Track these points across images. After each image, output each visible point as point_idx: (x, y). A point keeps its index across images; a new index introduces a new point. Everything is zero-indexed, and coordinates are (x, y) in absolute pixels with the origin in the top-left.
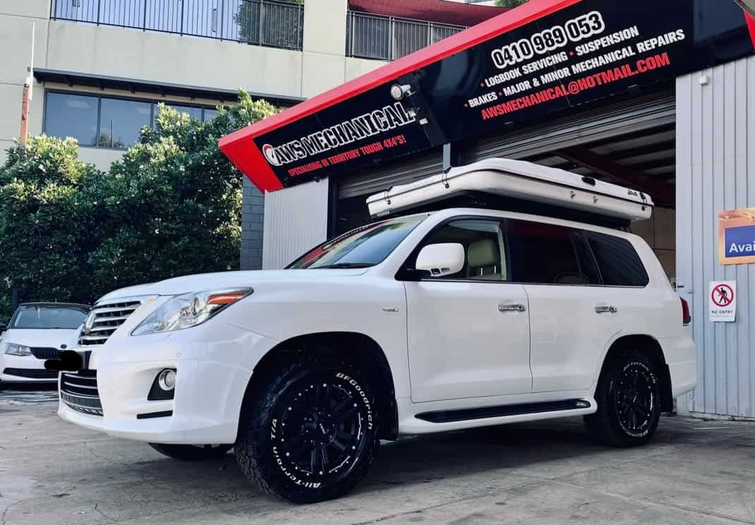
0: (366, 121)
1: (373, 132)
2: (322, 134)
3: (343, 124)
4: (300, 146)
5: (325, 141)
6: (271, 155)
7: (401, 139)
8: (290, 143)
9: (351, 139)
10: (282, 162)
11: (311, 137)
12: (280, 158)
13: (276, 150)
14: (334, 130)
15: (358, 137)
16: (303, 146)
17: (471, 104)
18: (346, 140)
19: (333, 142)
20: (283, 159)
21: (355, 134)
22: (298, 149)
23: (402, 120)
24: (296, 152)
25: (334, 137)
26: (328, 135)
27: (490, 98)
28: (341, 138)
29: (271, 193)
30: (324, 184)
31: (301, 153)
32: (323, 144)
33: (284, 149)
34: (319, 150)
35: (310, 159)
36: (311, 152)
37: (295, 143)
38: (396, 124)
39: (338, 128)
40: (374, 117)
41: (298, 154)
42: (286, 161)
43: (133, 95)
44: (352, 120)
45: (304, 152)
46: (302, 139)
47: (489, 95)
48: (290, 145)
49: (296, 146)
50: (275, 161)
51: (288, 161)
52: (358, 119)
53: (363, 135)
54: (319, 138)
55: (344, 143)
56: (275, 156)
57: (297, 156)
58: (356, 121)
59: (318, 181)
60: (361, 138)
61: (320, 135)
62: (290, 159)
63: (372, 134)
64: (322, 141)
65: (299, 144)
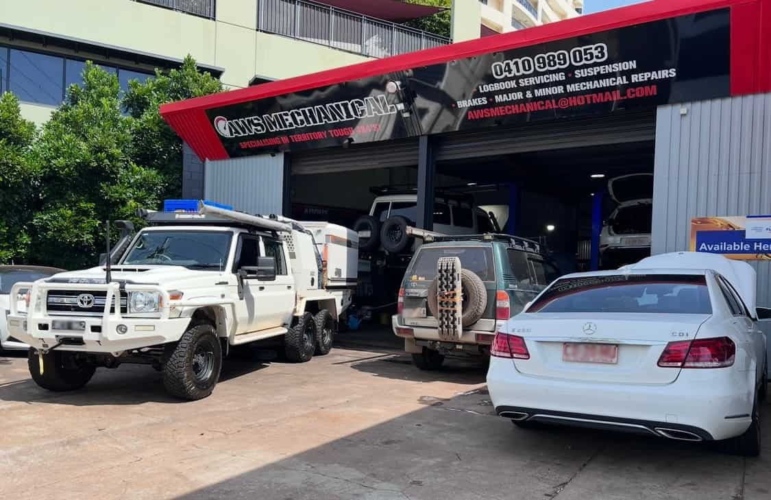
0: (342, 108)
1: (347, 117)
2: (289, 113)
3: (315, 107)
4: (261, 122)
5: (291, 120)
6: (223, 127)
7: (377, 127)
9: (321, 121)
10: (235, 135)
11: (276, 116)
12: (233, 131)
13: (230, 123)
14: (304, 112)
15: (329, 120)
16: (264, 122)
17: (459, 105)
18: (315, 122)
19: (299, 122)
20: (237, 132)
21: (326, 117)
22: (256, 125)
24: (253, 127)
25: (302, 117)
26: (296, 115)
27: (479, 102)
28: (310, 119)
29: (212, 162)
30: (280, 159)
31: (259, 128)
32: (287, 123)
33: (240, 123)
34: (281, 127)
35: (268, 135)
36: (272, 129)
37: (255, 119)
38: (375, 114)
39: (310, 111)
40: (352, 104)
41: (256, 129)
42: (239, 134)
43: (45, 49)
44: (327, 105)
45: (263, 130)
46: (264, 116)
47: (479, 99)
48: (248, 120)
49: (256, 122)
50: (226, 133)
51: (242, 134)
52: (334, 105)
53: (335, 119)
54: (285, 117)
55: (312, 124)
56: (227, 127)
57: (253, 131)
58: (331, 106)
59: (273, 155)
60: (333, 121)
61: (287, 115)
62: (244, 132)
63: (345, 119)
64: (287, 120)
65: (259, 120)
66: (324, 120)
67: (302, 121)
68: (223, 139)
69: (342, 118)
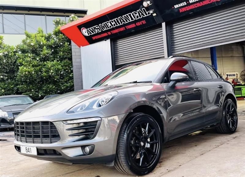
0: (129, 16)
1: (132, 20)
2: (109, 22)
3: (119, 18)
4: (99, 27)
5: (110, 25)
6: (85, 32)
7: (144, 22)
8: (94, 27)
9: (122, 23)
10: (90, 34)
11: (104, 24)
12: (89, 33)
13: (87, 30)
14: (114, 20)
15: (125, 22)
16: (100, 27)
17: (175, 7)
18: (119, 24)
19: (113, 25)
20: (90, 33)
21: (123, 21)
22: (97, 29)
23: (145, 15)
24: (96, 30)
25: (114, 23)
26: (112, 22)
27: (183, 4)
28: (117, 23)
29: (83, 47)
30: (108, 41)
31: (98, 30)
32: (109, 26)
33: (91, 29)
34: (107, 28)
35: (103, 32)
36: (103, 29)
37: (96, 27)
38: (142, 17)
39: (117, 20)
40: (133, 14)
41: (97, 31)
42: (91, 34)
43: (16, 12)
44: (123, 16)
45: (100, 30)
46: (99, 25)
47: (183, 3)
48: (94, 28)
49: (97, 28)
50: (86, 34)
51: (93, 34)
52: (125, 15)
53: (127, 21)
54: (107, 24)
55: (118, 25)
57: (97, 32)
58: (125, 16)
59: (106, 40)
60: (126, 22)
61: (108, 23)
62: (93, 33)
63: (131, 21)
64: (109, 25)
65: (98, 27)
66: (123, 23)
67: (114, 24)
68: (86, 37)
69: (130, 21)
